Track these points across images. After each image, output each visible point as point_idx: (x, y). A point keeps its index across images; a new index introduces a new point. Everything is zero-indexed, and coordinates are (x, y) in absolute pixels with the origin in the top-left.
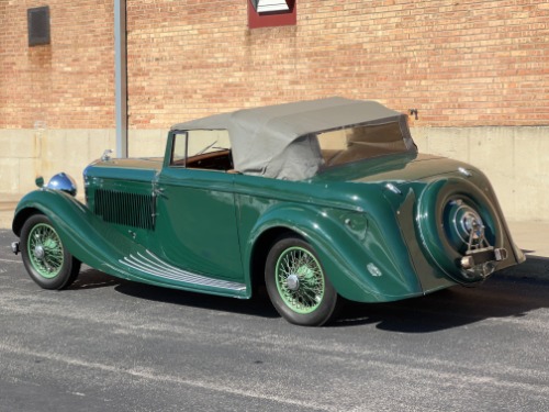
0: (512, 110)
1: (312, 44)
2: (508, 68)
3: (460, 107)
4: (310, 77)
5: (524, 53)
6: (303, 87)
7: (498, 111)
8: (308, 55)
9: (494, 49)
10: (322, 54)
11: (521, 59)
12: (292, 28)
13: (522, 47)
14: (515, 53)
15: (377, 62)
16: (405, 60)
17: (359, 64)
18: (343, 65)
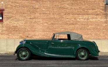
0: (44, 36)
1: (7, 25)
2: (44, 31)
3: (36, 36)
4: (6, 30)
5: (46, 29)
6: (4, 32)
7: (42, 37)
8: (6, 27)
9: (41, 28)
10: (9, 27)
11: (46, 30)
12: (2, 23)
13: (46, 28)
14: (45, 29)
15: (20, 29)
16: (26, 29)
17: (17, 29)
18: (13, 29)
